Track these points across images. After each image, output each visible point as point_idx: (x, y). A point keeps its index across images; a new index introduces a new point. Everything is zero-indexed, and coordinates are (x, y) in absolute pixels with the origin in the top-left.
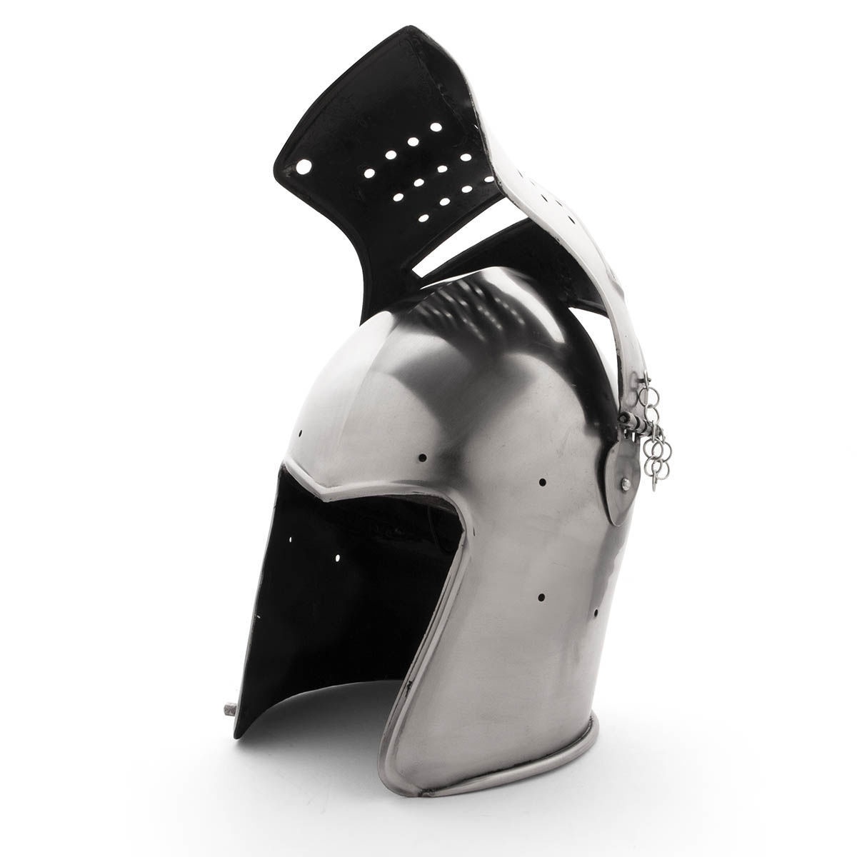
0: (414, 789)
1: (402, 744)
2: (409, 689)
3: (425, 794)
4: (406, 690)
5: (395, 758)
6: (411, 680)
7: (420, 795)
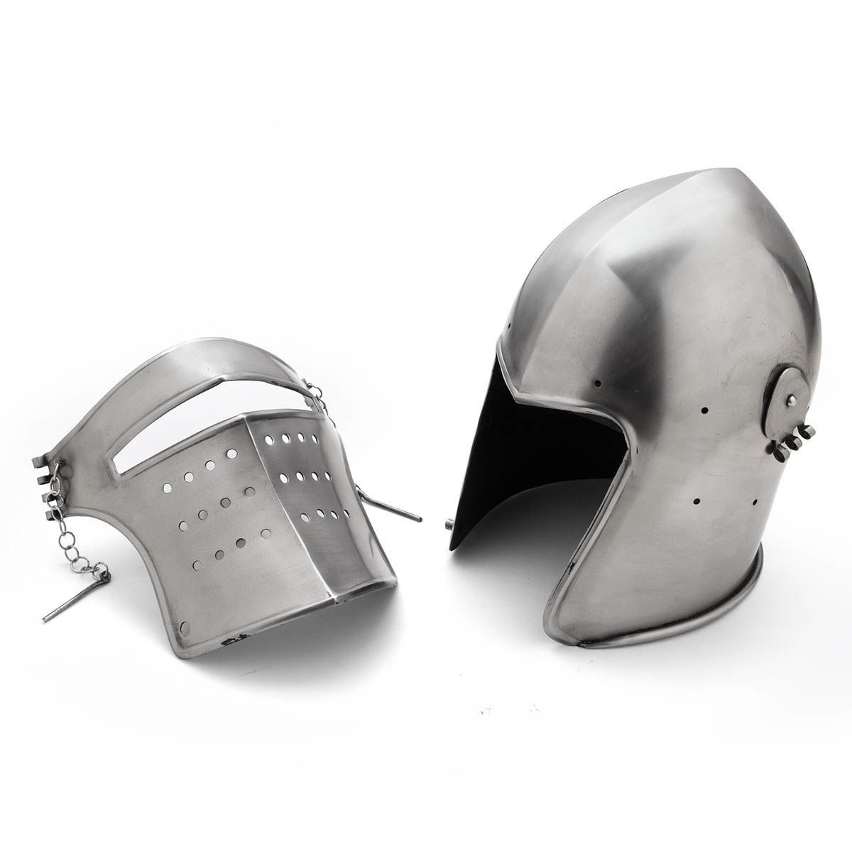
0: (573, 640)
1: (564, 608)
2: (571, 568)
3: (582, 645)
4: (569, 569)
5: (558, 617)
6: (574, 562)
7: (578, 645)
